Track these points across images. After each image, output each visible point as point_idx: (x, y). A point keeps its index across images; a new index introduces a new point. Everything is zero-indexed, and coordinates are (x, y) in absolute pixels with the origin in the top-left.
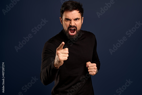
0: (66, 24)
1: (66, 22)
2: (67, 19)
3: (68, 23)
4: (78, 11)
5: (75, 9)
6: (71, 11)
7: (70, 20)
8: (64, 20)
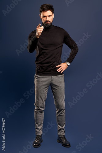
0: (43, 19)
1: (43, 18)
2: (44, 16)
3: (45, 19)
4: (51, 11)
5: (48, 10)
6: (46, 11)
7: (46, 17)
8: (42, 17)
